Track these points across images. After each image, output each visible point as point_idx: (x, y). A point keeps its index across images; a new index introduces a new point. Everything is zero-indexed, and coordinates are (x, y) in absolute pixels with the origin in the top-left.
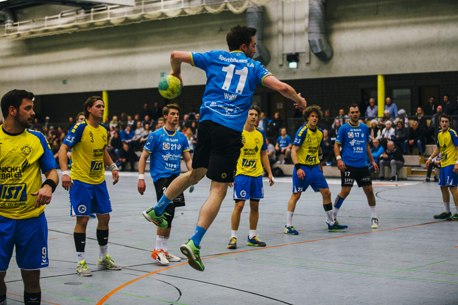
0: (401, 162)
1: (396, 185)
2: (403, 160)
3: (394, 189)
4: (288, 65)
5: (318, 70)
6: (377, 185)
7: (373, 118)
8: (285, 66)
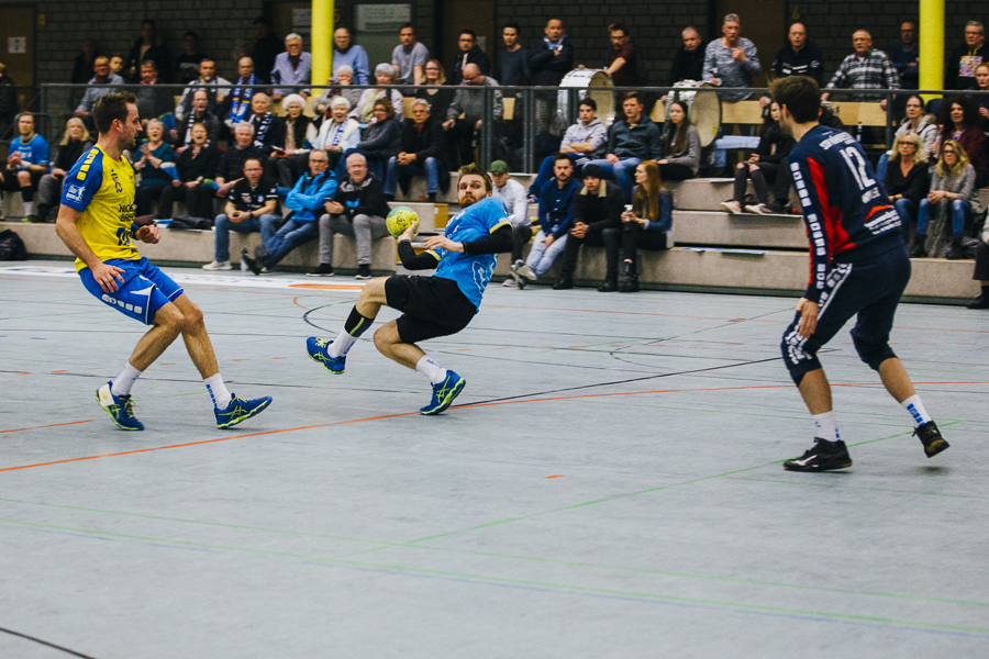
0: (382, 221)
7: (297, 89)
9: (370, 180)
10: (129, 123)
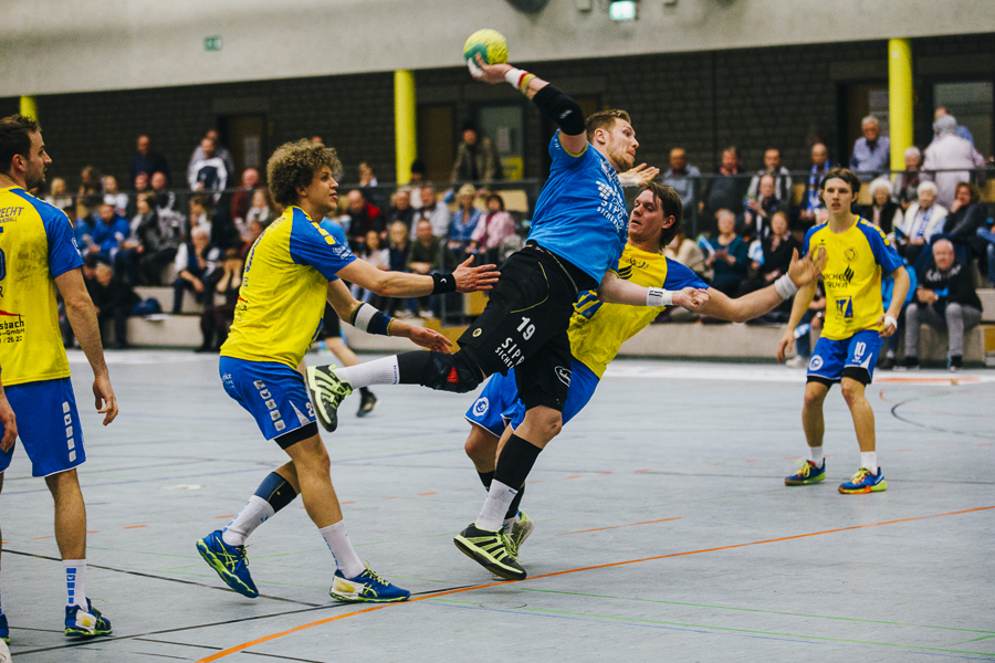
0: (975, 311)
1: (954, 382)
2: (977, 304)
3: (947, 392)
4: (607, 11)
5: (701, 24)
6: (890, 383)
7: (876, 175)
8: (597, 14)
9: (959, 268)
10: (34, 157)
